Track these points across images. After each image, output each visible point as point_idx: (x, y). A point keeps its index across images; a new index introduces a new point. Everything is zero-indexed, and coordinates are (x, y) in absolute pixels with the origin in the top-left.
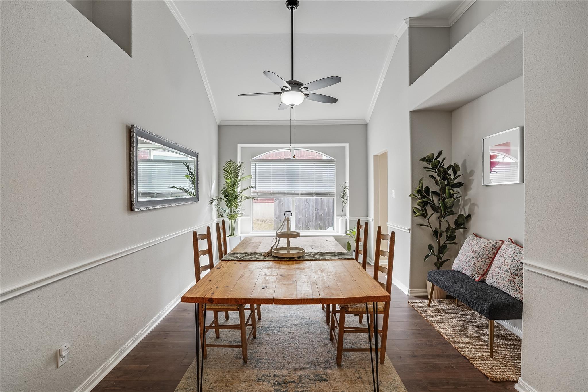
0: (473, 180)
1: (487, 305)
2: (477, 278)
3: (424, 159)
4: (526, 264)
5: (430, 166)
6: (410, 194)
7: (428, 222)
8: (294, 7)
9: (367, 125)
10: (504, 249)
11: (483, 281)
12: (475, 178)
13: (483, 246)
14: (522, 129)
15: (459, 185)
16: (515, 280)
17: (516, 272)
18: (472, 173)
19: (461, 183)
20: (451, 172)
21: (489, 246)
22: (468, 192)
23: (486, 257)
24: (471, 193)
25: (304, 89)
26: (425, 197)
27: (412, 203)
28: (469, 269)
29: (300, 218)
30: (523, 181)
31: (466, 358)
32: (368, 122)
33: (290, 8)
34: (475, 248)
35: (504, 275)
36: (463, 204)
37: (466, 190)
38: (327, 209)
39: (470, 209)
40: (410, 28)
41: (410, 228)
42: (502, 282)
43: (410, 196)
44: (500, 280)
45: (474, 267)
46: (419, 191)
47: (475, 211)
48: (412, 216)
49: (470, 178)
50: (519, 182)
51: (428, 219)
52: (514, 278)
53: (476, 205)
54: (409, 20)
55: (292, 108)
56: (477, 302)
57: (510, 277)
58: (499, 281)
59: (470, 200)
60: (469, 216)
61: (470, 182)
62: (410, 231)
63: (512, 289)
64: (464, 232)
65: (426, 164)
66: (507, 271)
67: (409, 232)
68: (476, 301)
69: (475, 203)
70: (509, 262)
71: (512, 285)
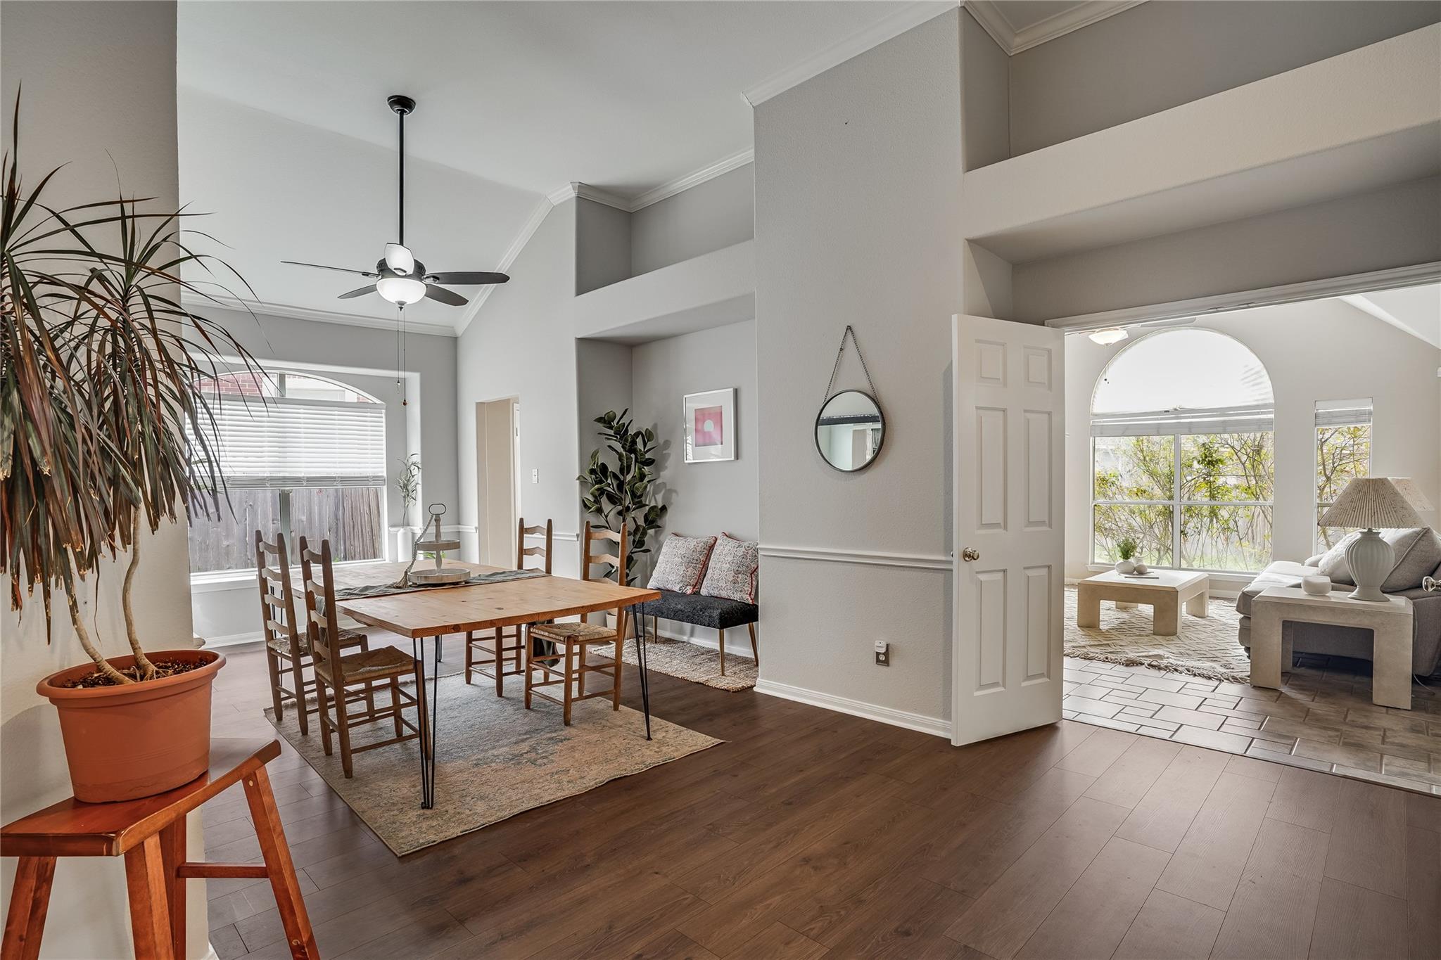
0: (669, 454)
1: (716, 613)
2: (689, 590)
3: (600, 420)
4: (761, 549)
5: (612, 432)
6: (578, 476)
7: (607, 521)
8: (406, 112)
9: (455, 340)
10: (721, 545)
11: (696, 593)
12: (672, 451)
13: (692, 547)
14: (736, 392)
15: (650, 462)
16: (739, 580)
17: (740, 569)
18: (667, 444)
19: (650, 459)
20: (639, 440)
21: (700, 545)
22: (661, 473)
23: (697, 560)
24: (665, 475)
25: (432, 279)
26: (600, 482)
27: (581, 492)
28: (677, 581)
29: (228, 546)
30: (737, 457)
31: (701, 683)
32: (459, 332)
33: (399, 110)
34: (682, 551)
35: (726, 575)
36: (653, 489)
37: (658, 470)
38: (304, 518)
39: (664, 498)
40: (579, 198)
41: (578, 532)
42: (724, 586)
43: (578, 479)
44: (722, 584)
45: (683, 577)
46: (592, 472)
47: (672, 501)
48: (582, 513)
49: (664, 452)
50: (733, 459)
51: (606, 516)
52: (738, 577)
53: (675, 491)
54: (579, 186)
55: (401, 308)
56: (703, 613)
57: (734, 576)
58: (720, 585)
59: (664, 483)
60: (664, 508)
61: (665, 458)
62: (578, 538)
63: (736, 591)
64: (656, 532)
65: (600, 427)
66: (729, 570)
67: (576, 539)
68: (701, 613)
69: (673, 488)
70: (730, 559)
71: (736, 585)
